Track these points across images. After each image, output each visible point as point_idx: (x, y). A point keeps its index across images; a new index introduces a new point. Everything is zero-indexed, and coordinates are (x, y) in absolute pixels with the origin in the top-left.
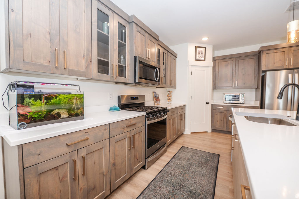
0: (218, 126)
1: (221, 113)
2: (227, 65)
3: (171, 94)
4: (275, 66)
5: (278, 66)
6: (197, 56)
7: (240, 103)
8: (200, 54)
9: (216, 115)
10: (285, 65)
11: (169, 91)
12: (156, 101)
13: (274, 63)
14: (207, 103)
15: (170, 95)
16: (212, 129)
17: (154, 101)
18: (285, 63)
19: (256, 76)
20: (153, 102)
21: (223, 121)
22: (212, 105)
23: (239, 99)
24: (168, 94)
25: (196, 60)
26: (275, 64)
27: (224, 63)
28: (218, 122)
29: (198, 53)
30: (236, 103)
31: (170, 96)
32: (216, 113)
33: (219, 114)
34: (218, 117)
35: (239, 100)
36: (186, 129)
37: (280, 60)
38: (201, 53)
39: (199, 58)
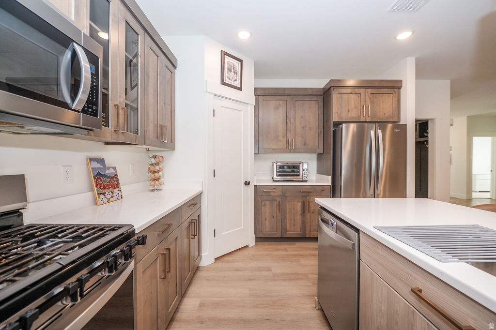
0: (267, 230)
1: (273, 201)
2: (277, 108)
3: (161, 165)
4: (350, 115)
5: (353, 116)
6: (226, 75)
7: (301, 180)
8: (231, 71)
9: (263, 208)
10: (362, 115)
11: (155, 157)
12: (103, 191)
13: (349, 111)
14: (247, 184)
15: (157, 168)
16: (256, 237)
17: (92, 190)
18: (362, 113)
19: (321, 132)
20: (90, 194)
21: (275, 218)
22: (256, 186)
23: (299, 172)
24: (152, 165)
25: (223, 83)
26: (350, 113)
27: (273, 104)
28: (267, 222)
29: (228, 69)
30: (294, 180)
31: (158, 171)
32: (263, 203)
33: (268, 203)
34: (267, 210)
35: (299, 175)
36: (203, 254)
37: (356, 107)
38: (233, 70)
39: (230, 81)
